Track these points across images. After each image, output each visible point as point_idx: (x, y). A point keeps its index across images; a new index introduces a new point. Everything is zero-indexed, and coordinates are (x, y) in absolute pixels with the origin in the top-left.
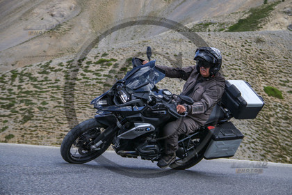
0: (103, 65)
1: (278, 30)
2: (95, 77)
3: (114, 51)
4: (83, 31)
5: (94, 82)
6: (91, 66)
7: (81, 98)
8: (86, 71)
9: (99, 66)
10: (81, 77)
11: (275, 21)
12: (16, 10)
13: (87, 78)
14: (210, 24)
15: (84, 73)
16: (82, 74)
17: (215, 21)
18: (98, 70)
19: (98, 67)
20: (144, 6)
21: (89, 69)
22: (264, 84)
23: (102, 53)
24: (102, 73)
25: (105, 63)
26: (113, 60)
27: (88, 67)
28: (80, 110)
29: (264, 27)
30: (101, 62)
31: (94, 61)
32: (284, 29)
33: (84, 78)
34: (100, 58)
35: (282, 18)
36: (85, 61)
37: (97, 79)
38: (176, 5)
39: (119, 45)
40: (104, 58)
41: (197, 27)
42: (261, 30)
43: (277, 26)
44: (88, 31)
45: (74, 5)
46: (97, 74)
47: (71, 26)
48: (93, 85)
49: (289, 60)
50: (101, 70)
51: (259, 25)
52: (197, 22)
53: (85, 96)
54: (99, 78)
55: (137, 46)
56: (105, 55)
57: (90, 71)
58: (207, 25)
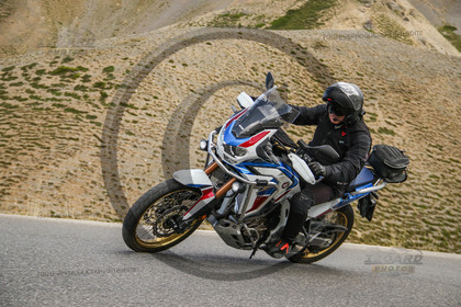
0: (64, 77)
1: (348, 29)
2: (50, 95)
3: (83, 54)
4: (31, 19)
5: (49, 104)
6: (44, 77)
7: (26, 130)
8: (35, 86)
9: (58, 77)
10: (27, 96)
11: (344, 15)
13: (36, 98)
14: (242, 14)
15: (32, 89)
16: (28, 91)
17: (250, 10)
18: (55, 85)
19: (57, 79)
21: (40, 83)
23: (62, 57)
24: (63, 90)
25: (68, 74)
26: (81, 68)
27: (38, 79)
28: (24, 151)
29: (327, 23)
30: (61, 71)
31: (48, 69)
32: (359, 28)
33: (32, 97)
34: (59, 65)
35: (355, 11)
36: (34, 69)
37: (53, 99)
40: (66, 65)
41: (221, 20)
42: (323, 29)
43: (347, 23)
44: (39, 20)
46: (53, 91)
47: (9, 9)
48: (48, 109)
49: (366, 77)
50: (61, 85)
51: (319, 21)
52: (220, 12)
53: (33, 127)
54: (58, 97)
55: (122, 48)
56: (68, 60)
57: (42, 86)
58: (236, 17)
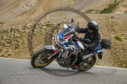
0: (48, 26)
1: (120, 13)
2: (45, 31)
3: (53, 21)
4: (40, 12)
5: (44, 33)
6: (43, 27)
7: (39, 40)
8: (41, 29)
9: (47, 27)
10: (39, 31)
11: (119, 9)
12: (12, 3)
13: (41, 32)
14: (92, 10)
15: (40, 30)
16: (39, 30)
17: (94, 9)
18: (46, 29)
19: (46, 27)
20: (65, 2)
21: (42, 28)
22: (114, 35)
23: (48, 22)
24: (48, 30)
25: (49, 26)
26: (52, 24)
27: (42, 27)
28: (38, 45)
29: (114, 12)
30: (47, 25)
31: (44, 25)
32: (123, 13)
33: (40, 32)
34: (47, 24)
35: (122, 8)
36: (41, 25)
37: (45, 32)
38: (78, 2)
39: (55, 18)
40: (48, 24)
41: (87, 11)
42: (113, 13)
43: (120, 11)
44: (42, 12)
45: (36, 2)
46: (45, 30)
47: (35, 10)
48: (44, 34)
49: (125, 25)
50: (47, 28)
51: (113, 11)
52: (87, 9)
53: (41, 39)
54: (47, 32)
55: (62, 19)
56: (49, 22)
57: (43, 29)
58: (91, 11)
